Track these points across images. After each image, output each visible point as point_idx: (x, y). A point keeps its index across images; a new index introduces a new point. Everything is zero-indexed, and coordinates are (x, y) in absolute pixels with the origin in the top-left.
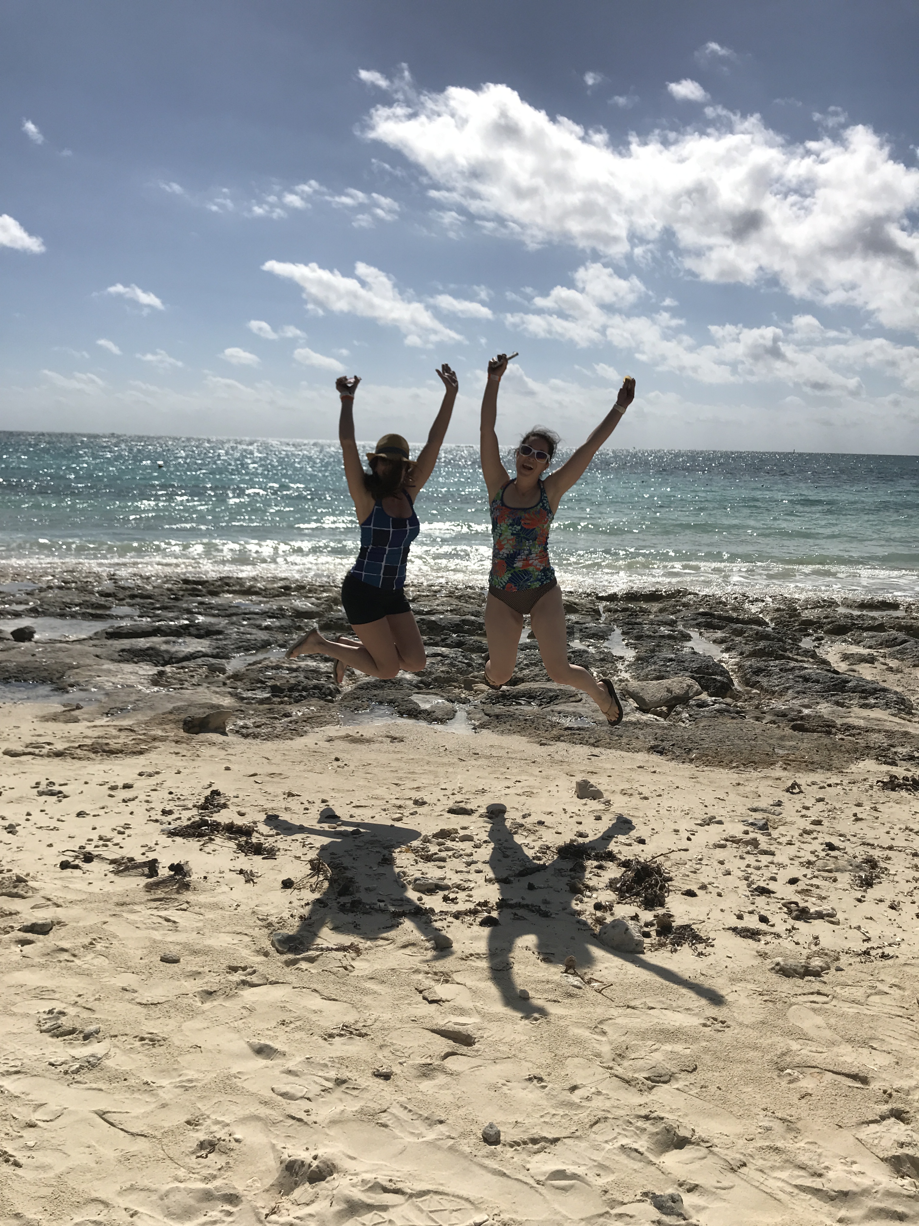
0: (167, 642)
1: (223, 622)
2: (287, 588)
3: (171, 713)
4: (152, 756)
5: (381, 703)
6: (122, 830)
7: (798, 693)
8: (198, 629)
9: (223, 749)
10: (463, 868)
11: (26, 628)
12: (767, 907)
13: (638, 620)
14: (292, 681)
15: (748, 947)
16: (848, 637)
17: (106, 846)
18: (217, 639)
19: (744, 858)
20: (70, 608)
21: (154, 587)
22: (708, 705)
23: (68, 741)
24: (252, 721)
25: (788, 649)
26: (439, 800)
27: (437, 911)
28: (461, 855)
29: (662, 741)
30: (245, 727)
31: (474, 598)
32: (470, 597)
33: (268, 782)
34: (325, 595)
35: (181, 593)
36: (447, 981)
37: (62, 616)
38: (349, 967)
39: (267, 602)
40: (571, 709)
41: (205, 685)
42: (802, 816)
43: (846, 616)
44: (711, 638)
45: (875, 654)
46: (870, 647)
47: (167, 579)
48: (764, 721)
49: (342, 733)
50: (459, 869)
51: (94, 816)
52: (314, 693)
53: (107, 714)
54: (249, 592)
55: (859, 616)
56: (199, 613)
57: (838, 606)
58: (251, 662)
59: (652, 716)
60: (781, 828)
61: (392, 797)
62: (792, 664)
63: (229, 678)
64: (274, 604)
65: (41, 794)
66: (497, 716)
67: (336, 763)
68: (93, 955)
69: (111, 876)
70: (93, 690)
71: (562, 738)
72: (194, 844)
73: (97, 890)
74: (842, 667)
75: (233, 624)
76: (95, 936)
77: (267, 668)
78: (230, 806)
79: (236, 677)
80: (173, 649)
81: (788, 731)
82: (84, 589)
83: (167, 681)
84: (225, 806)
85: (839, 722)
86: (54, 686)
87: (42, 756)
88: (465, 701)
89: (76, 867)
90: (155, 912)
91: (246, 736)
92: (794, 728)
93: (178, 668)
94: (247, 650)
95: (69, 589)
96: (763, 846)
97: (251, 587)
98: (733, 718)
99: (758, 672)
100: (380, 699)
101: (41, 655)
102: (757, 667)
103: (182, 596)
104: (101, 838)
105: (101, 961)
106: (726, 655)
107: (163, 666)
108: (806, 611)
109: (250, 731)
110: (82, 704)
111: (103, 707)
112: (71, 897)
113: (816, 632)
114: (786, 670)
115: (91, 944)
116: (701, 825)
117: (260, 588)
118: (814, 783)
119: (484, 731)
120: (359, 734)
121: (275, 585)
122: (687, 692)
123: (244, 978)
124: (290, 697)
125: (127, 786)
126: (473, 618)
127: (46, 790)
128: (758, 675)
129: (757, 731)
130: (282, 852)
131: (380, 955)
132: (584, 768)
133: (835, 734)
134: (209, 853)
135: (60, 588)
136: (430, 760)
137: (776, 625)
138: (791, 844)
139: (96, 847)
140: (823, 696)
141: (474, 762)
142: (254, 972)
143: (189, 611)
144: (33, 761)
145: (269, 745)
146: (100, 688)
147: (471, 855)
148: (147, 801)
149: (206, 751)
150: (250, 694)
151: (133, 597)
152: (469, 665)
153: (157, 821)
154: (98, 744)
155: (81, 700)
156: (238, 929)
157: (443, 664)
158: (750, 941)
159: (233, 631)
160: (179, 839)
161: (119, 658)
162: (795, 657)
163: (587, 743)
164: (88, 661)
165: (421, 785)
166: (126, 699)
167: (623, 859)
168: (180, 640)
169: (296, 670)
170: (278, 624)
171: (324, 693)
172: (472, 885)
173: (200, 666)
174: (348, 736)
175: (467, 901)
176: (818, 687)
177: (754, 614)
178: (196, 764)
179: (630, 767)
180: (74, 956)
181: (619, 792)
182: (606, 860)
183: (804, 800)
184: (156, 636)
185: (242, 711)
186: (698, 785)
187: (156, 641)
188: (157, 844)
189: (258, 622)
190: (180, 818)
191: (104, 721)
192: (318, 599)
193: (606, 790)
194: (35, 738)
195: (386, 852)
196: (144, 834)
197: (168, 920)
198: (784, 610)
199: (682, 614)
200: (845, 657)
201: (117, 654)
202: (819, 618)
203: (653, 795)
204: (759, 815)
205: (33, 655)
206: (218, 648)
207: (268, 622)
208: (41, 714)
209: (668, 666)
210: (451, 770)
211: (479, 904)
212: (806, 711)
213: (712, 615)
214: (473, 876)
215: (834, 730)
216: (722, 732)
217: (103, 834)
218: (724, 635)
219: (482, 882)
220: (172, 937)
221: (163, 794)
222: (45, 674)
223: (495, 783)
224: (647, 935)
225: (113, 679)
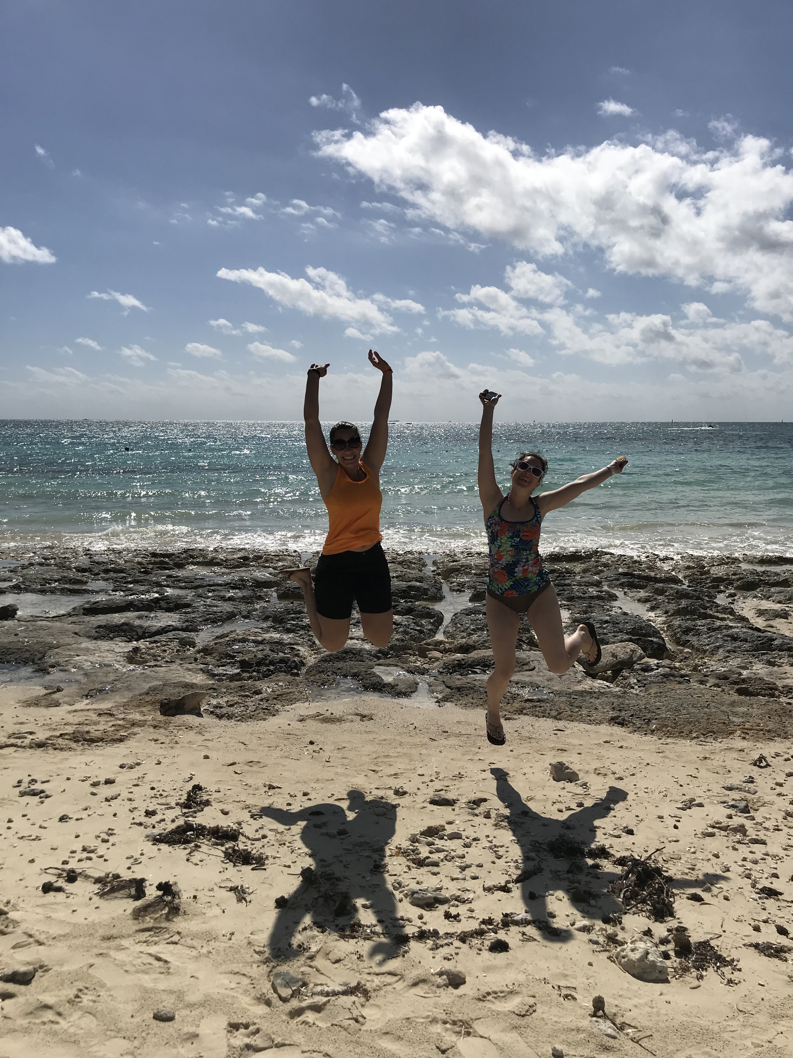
0: (140, 617)
1: (189, 595)
2: (245, 558)
3: (147, 694)
4: (131, 743)
5: (345, 676)
6: (106, 837)
7: (729, 651)
8: (168, 603)
9: (200, 733)
10: (456, 873)
11: (9, 606)
12: (780, 914)
13: (567, 582)
14: (260, 655)
15: (776, 969)
16: (758, 592)
17: (90, 859)
18: (185, 613)
19: (737, 850)
20: (49, 583)
21: (126, 561)
22: (652, 670)
23: (50, 729)
24: (225, 699)
25: (708, 607)
26: (419, 789)
27: (441, 933)
28: (453, 858)
29: (620, 711)
30: (218, 706)
31: (415, 563)
32: (411, 562)
33: (248, 772)
34: (280, 564)
35: (151, 566)
36: (468, 1034)
37: (42, 592)
38: (360, 1019)
39: (230, 573)
40: (527, 679)
41: (178, 661)
42: (779, 795)
43: (752, 573)
44: (636, 597)
45: (787, 609)
46: (780, 602)
47: (137, 553)
48: (708, 685)
49: (313, 712)
50: (455, 876)
51: (77, 820)
52: (281, 667)
53: (87, 696)
54: (211, 563)
55: (764, 572)
56: (168, 586)
57: (740, 562)
58: (218, 634)
59: (601, 682)
60: (762, 809)
61: (372, 786)
62: (718, 623)
63: (199, 652)
64: (235, 576)
65: (23, 794)
66: (459, 689)
67: (311, 747)
68: (79, 1013)
69: (96, 899)
70: (73, 670)
71: (525, 711)
72: (180, 852)
73: (81, 920)
74: (760, 623)
75: (200, 596)
76: (80, 985)
77: (235, 641)
78: (213, 803)
79: (206, 651)
80: (146, 623)
81: (736, 697)
82: (62, 565)
83: (141, 657)
84: (207, 803)
85: (779, 684)
86: (36, 666)
87: (24, 747)
88: (423, 672)
89: (59, 889)
90: (144, 948)
91: (220, 717)
92: (741, 692)
93: (151, 643)
94: (214, 621)
95: (48, 565)
96: (752, 833)
97: (214, 558)
98: (680, 683)
99: (687, 631)
100: (344, 672)
101: (24, 634)
102: (686, 627)
103: (151, 569)
104: (84, 849)
105: (89, 1023)
106: (652, 614)
107: (137, 640)
108: (713, 568)
109: (224, 711)
110: (62, 685)
111: (82, 688)
112: (55, 931)
113: (727, 588)
114: (714, 630)
115: (77, 996)
116: (683, 809)
117: (221, 559)
118: (777, 755)
119: (448, 704)
120: (329, 712)
121: (235, 556)
122: (631, 657)
123: (247, 1040)
124: (258, 671)
125: (109, 782)
126: (418, 584)
127: (28, 790)
128: (687, 635)
129: (707, 697)
130: (271, 860)
131: (390, 997)
132: (553, 745)
133: (779, 697)
134: (196, 864)
135: (41, 564)
136: (403, 740)
137: (690, 583)
138: (778, 830)
139: (80, 860)
140: (754, 655)
141: (445, 742)
142: (258, 1031)
143: (158, 584)
144: (16, 755)
145: (245, 727)
146: (80, 668)
147: (463, 857)
148: (130, 800)
149: (185, 737)
150: (220, 670)
151: (107, 571)
152: (421, 632)
153: (140, 824)
154: (79, 732)
155: (62, 681)
156: (236, 967)
157: (397, 632)
158: (776, 960)
159: (199, 603)
160: (164, 847)
161: (96, 634)
162: (715, 614)
163: (549, 716)
164: (68, 640)
165: (399, 771)
166: (104, 679)
167: (618, 855)
168: (152, 615)
169: (261, 642)
170: (240, 594)
171: (290, 666)
172: (471, 896)
173: (171, 640)
174: (319, 714)
175: (469, 917)
176: (747, 646)
177: (667, 572)
178: (176, 752)
179: (597, 742)
180: (59, 1014)
181: (593, 771)
182: (600, 858)
183: (774, 775)
184: (129, 611)
185: (214, 689)
186: (667, 760)
187: (129, 616)
188: (142, 854)
189: (222, 594)
190: (163, 820)
191: (83, 704)
192: (275, 568)
193: (579, 770)
194: (18, 726)
195: (375, 856)
196: (129, 842)
197: (159, 959)
198: (693, 568)
199: (605, 574)
200: (761, 613)
201: (94, 631)
202: (727, 574)
203: (626, 774)
204: (735, 795)
205: (16, 635)
206: (187, 621)
207: (231, 593)
208: (24, 698)
209: (604, 628)
210: (424, 751)
211: (484, 922)
212: (745, 673)
213: (632, 575)
214: (470, 884)
215: (777, 693)
216: (675, 699)
217: (86, 845)
218: (647, 594)
219: (480, 891)
220: (164, 984)
221: (145, 790)
222: (27, 655)
223: (470, 765)
224: (666, 956)
225: (91, 658)
